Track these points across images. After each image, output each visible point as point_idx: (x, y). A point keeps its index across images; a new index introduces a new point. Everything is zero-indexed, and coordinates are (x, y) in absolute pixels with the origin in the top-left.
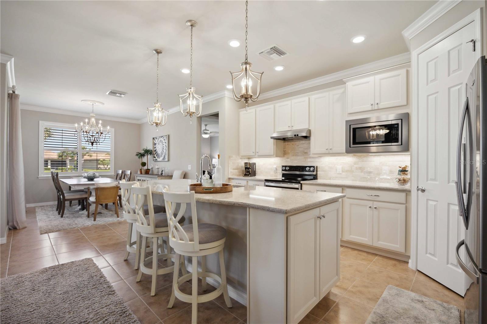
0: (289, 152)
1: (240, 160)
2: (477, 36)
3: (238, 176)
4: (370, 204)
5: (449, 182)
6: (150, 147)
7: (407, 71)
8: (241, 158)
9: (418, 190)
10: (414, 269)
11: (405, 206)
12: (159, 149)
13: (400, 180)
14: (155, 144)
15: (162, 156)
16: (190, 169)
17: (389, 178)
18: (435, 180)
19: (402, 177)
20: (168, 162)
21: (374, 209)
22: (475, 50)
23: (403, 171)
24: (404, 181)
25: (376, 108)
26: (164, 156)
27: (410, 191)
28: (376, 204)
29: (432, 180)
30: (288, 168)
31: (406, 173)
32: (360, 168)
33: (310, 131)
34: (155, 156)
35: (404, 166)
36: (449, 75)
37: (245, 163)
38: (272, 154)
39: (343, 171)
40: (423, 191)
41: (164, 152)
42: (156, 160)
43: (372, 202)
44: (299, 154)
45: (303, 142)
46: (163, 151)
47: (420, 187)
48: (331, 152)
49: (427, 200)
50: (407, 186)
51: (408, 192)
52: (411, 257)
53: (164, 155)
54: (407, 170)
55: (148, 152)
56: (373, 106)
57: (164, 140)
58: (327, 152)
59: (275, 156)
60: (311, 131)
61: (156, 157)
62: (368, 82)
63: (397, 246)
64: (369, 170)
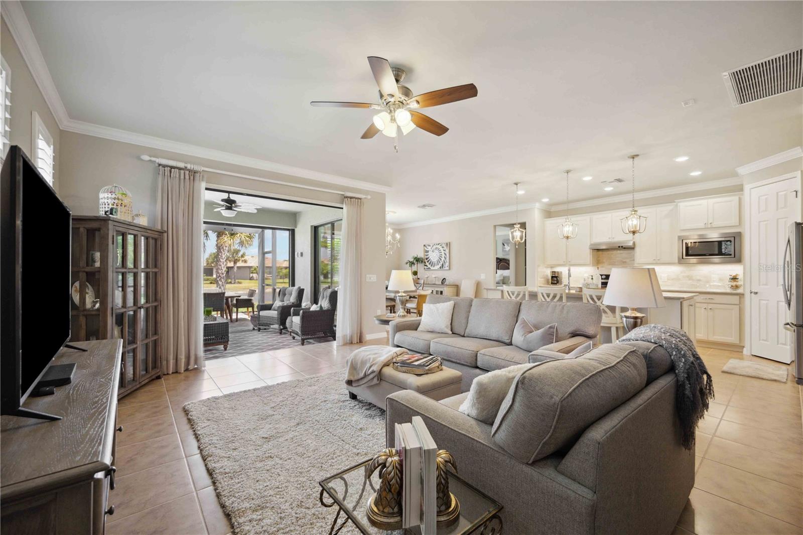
0: (604, 261)
1: (545, 270)
2: (799, 189)
3: (544, 284)
4: (705, 306)
5: (778, 286)
6: (421, 255)
7: (739, 198)
8: (546, 267)
9: (751, 293)
10: (749, 354)
11: (738, 306)
12: (433, 256)
13: (732, 286)
14: (427, 252)
15: (438, 264)
16: (484, 278)
17: (720, 284)
18: (766, 284)
19: (734, 284)
20: (449, 271)
21: (709, 310)
22: (797, 197)
23: (734, 279)
24: (737, 287)
25: (709, 227)
26: (443, 265)
27: (743, 295)
28: (710, 306)
29: (763, 285)
30: (605, 277)
31: (737, 280)
32: (688, 276)
33: (634, 243)
34: (427, 264)
35: (735, 275)
36: (777, 210)
37: (553, 272)
38: (589, 263)
39: (668, 280)
40: (756, 293)
41: (443, 260)
42: (429, 268)
43: (706, 304)
44: (616, 263)
45: (621, 252)
46: (441, 259)
47: (753, 290)
48: (659, 262)
49: (760, 300)
50: (740, 291)
51: (741, 295)
52: (746, 346)
53: (441, 263)
54: (737, 277)
55: (418, 260)
56: (706, 225)
57: (443, 247)
58: (654, 262)
59: (591, 265)
60: (636, 243)
61: (429, 266)
62: (700, 205)
63: (733, 339)
64: (698, 278)
